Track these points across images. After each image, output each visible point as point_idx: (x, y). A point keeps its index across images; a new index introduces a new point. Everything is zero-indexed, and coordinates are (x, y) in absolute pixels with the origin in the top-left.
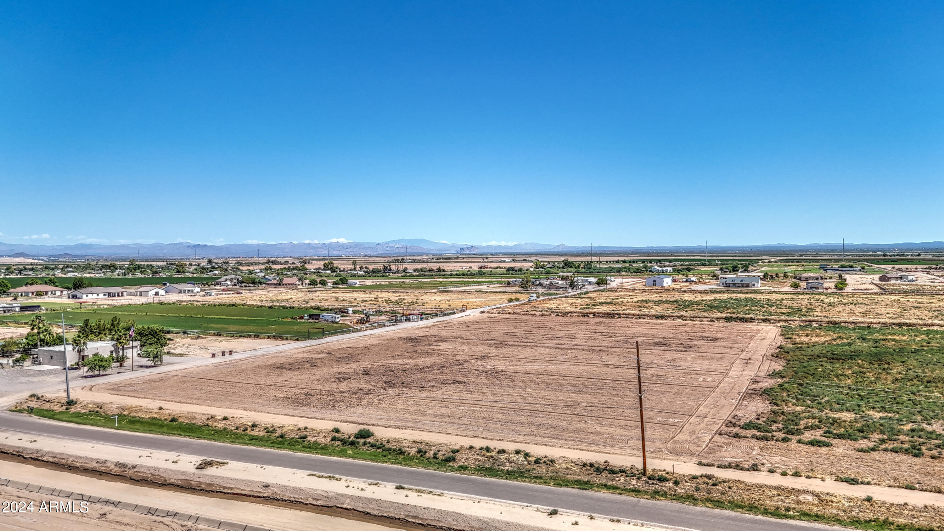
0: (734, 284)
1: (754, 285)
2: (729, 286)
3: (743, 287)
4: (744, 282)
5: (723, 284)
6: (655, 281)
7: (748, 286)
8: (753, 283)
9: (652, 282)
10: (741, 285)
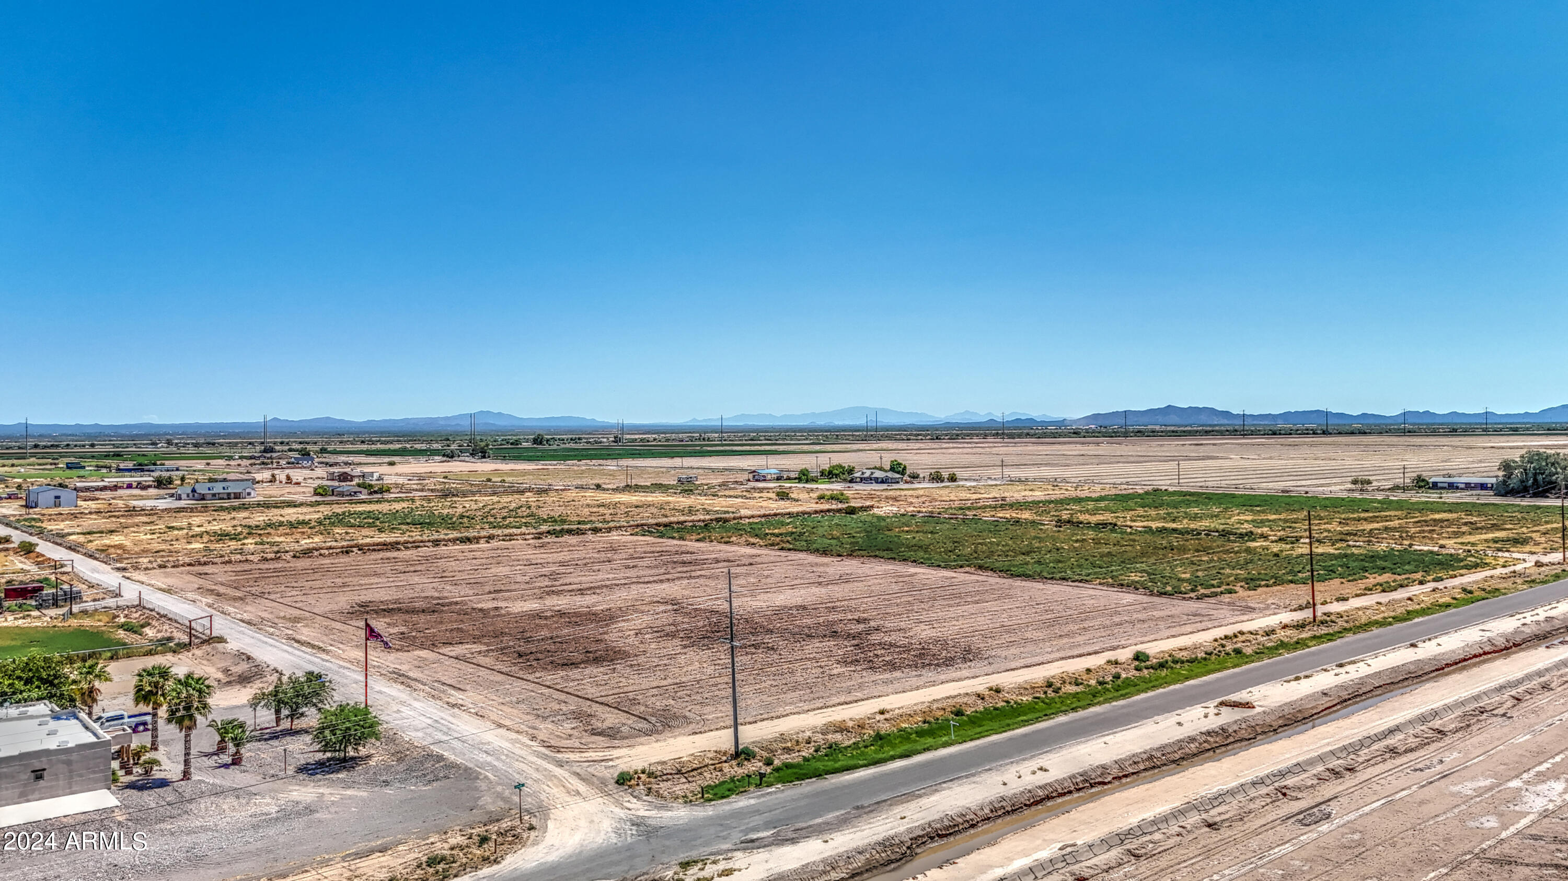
0: (214, 495)
1: (249, 494)
2: (203, 499)
3: (229, 498)
4: (229, 491)
5: (188, 496)
6: (57, 497)
7: (237, 496)
8: (248, 490)
9: (53, 500)
10: (225, 496)
